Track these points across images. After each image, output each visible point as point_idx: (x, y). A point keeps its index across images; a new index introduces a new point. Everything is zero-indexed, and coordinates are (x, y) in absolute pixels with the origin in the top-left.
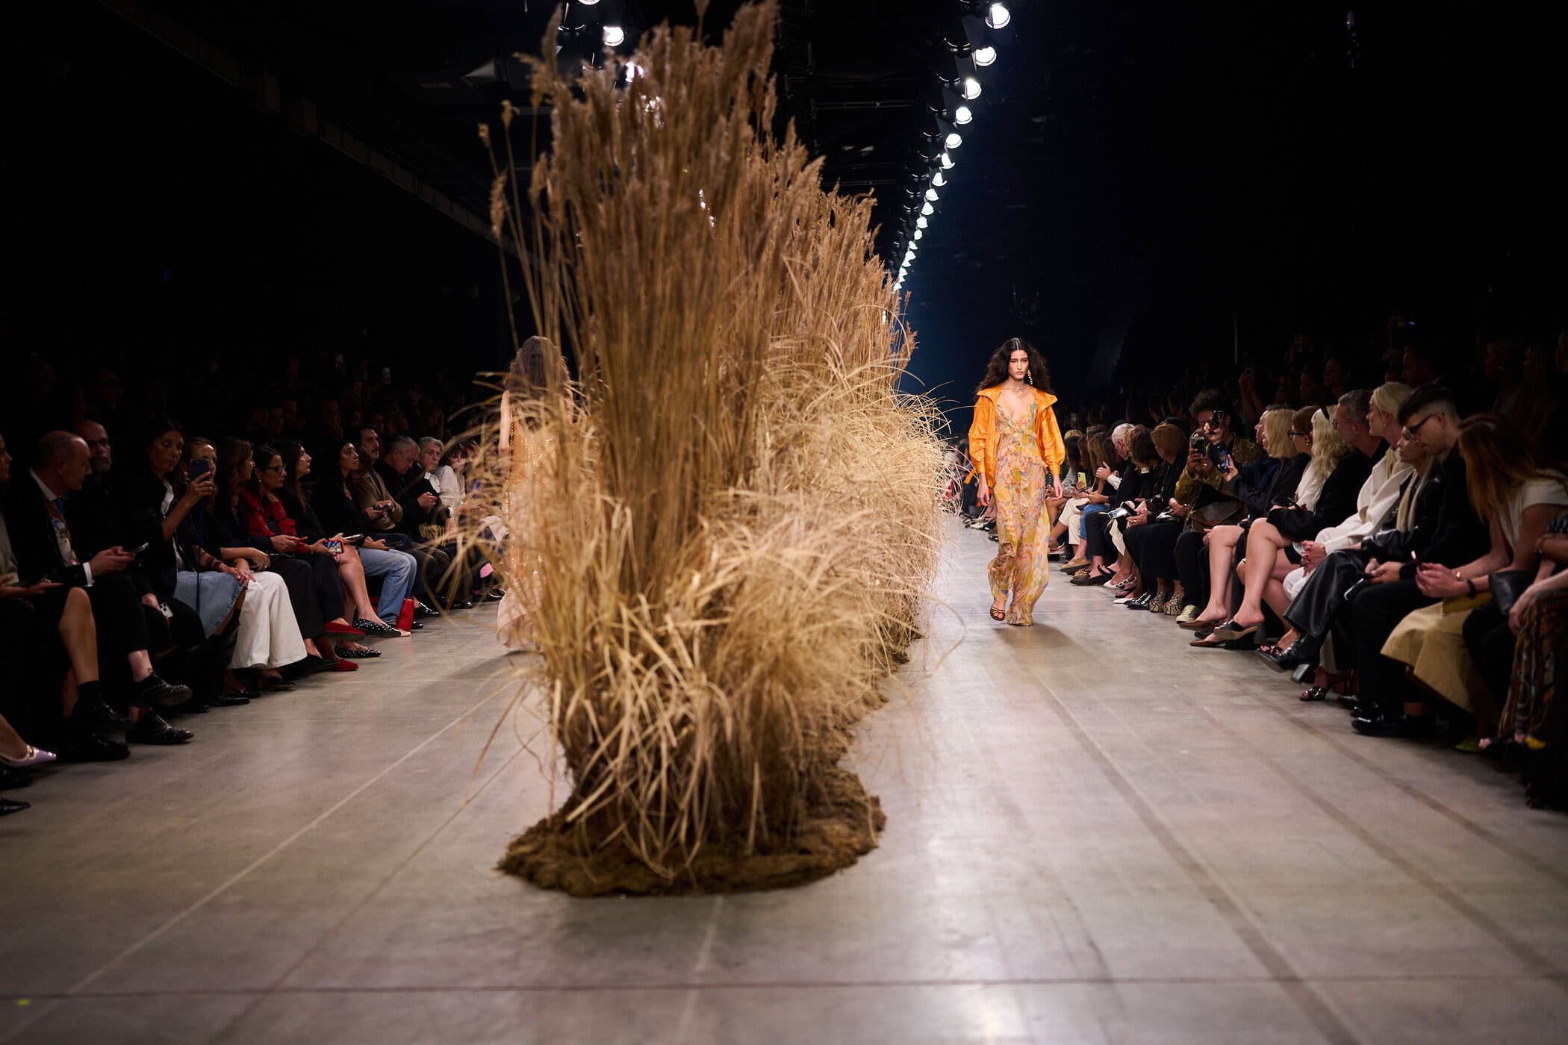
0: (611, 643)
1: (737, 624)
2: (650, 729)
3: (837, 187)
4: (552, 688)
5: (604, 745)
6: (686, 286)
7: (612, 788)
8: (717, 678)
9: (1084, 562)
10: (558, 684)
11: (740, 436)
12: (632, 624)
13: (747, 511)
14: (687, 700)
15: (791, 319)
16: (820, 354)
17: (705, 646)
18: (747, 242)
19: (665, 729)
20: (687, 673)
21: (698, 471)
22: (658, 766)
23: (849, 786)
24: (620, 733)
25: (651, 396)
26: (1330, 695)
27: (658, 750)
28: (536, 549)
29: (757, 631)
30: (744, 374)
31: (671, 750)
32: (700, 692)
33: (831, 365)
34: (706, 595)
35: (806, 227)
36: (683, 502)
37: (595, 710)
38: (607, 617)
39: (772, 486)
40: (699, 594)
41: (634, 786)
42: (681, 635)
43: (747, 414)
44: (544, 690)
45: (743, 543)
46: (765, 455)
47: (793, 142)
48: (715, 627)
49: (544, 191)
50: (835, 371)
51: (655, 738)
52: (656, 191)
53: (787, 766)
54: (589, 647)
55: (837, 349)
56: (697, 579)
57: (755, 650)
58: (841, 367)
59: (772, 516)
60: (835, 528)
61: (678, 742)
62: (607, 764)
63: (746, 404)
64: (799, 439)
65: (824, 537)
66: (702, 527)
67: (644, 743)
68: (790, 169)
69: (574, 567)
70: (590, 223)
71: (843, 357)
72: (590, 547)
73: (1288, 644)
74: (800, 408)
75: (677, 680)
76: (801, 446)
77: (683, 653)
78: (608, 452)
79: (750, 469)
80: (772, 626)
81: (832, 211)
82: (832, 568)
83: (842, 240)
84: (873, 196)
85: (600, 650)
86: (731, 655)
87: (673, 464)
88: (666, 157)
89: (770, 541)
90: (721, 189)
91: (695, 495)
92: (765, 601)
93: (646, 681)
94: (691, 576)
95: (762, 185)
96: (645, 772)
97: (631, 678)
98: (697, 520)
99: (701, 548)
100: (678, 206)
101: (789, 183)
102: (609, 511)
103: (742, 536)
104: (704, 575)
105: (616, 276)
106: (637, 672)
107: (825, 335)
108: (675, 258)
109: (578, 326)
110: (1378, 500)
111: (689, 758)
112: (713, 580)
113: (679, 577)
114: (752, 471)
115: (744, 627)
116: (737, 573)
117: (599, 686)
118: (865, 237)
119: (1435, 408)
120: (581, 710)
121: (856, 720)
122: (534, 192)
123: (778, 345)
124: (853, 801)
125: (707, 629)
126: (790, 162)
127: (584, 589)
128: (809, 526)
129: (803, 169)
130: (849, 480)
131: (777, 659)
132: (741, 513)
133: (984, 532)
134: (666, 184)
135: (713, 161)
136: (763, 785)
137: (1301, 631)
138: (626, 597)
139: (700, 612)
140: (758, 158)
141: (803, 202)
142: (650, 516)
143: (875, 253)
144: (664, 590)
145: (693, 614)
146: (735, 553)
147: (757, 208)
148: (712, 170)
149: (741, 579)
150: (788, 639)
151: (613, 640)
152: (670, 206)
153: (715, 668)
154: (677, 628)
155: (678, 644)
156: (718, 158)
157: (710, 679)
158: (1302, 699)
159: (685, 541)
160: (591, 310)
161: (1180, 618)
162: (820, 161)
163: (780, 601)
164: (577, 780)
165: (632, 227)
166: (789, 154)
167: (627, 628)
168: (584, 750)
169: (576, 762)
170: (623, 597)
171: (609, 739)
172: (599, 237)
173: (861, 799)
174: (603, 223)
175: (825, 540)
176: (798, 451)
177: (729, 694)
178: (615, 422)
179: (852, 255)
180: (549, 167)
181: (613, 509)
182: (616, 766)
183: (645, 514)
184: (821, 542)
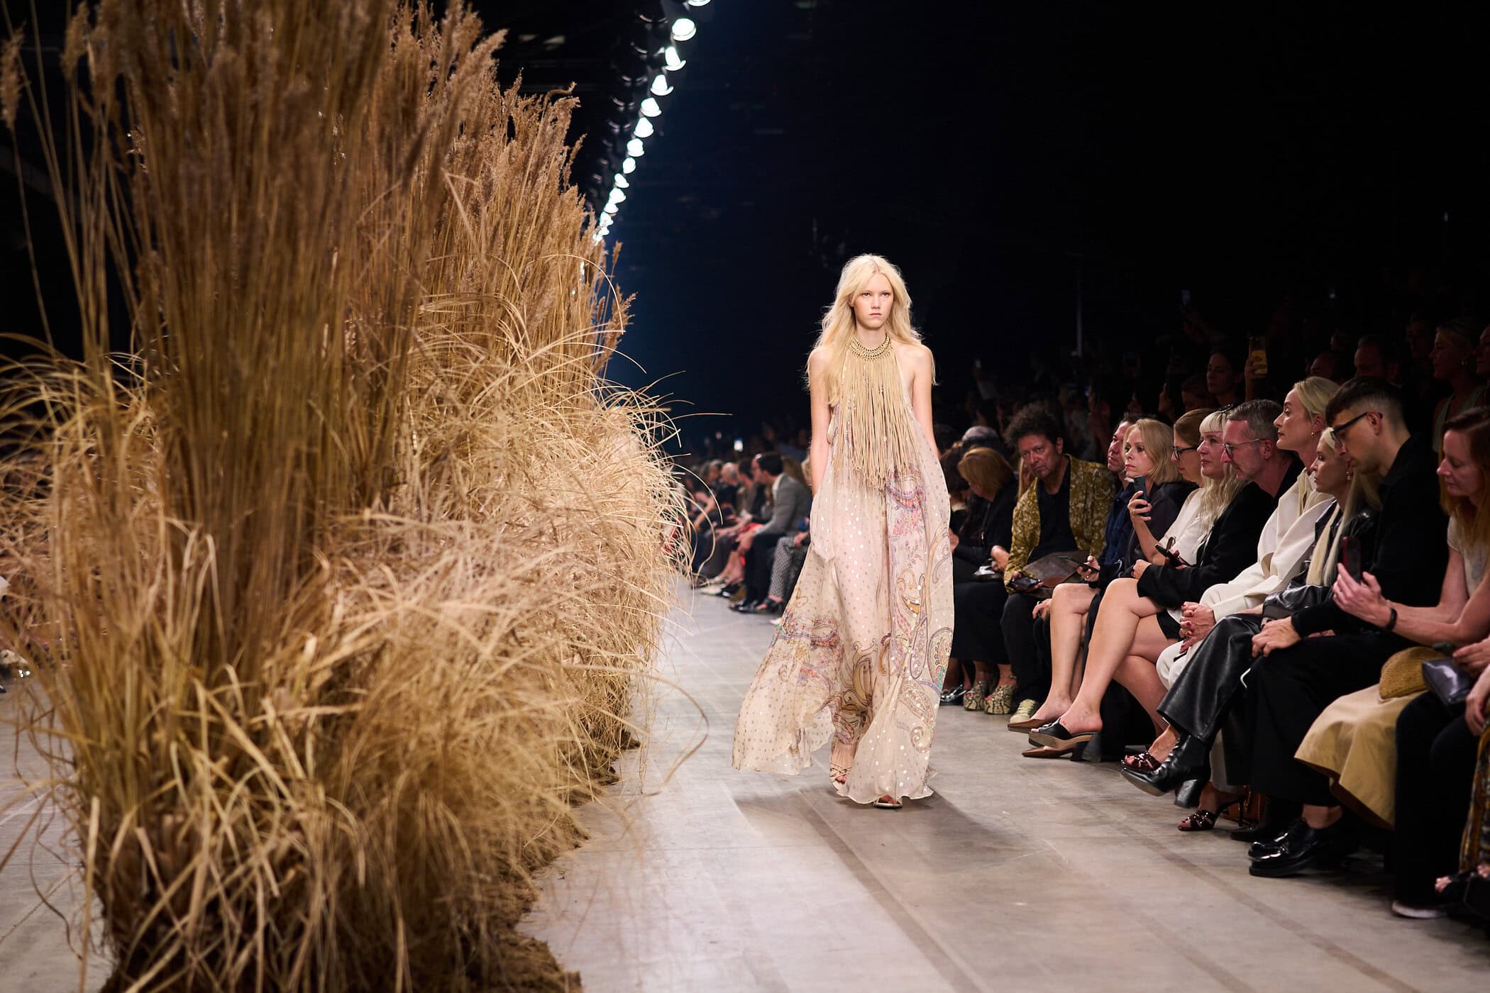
0: (178, 740)
1: (374, 712)
2: (239, 870)
3: (518, 81)
4: (86, 810)
5: (166, 896)
6: (302, 206)
7: (179, 961)
8: (343, 792)
10: (95, 804)
11: (377, 437)
12: (212, 711)
13: (387, 547)
14: (297, 826)
15: (450, 270)
16: (494, 320)
17: (321, 747)
18: (389, 149)
19: (262, 869)
20: (294, 784)
21: (315, 484)
22: (250, 925)
23: (535, 959)
24: (192, 876)
25: (246, 371)
26: (1220, 822)
27: (251, 903)
28: (64, 598)
29: (400, 725)
30: (384, 348)
31: (271, 902)
32: (316, 814)
33: (512, 341)
34: (325, 668)
35: (475, 135)
36: (291, 533)
37: (152, 843)
38: (173, 700)
39: (425, 512)
40: (314, 669)
41: (214, 959)
42: (287, 730)
43: (388, 404)
44: (74, 814)
45: (381, 592)
46: (413, 467)
47: (460, 7)
48: (339, 717)
49: (84, 59)
50: (516, 346)
51: (245, 883)
52: (258, 62)
53: (445, 925)
54: (144, 748)
55: (518, 315)
56: (311, 645)
57: (399, 751)
58: (524, 341)
59: (424, 555)
60: (519, 572)
61: (281, 890)
62: (171, 925)
63: (386, 389)
64: (464, 443)
65: (502, 586)
66: (320, 568)
67: (228, 892)
68: (456, 45)
69: (124, 626)
70: (155, 108)
71: (527, 327)
72: (149, 595)
73: (1164, 748)
74: (465, 397)
75: (281, 796)
76: (464, 455)
77: (291, 757)
78: (177, 451)
79: (390, 486)
80: (423, 717)
81: (511, 118)
82: (513, 632)
83: (528, 157)
84: (574, 94)
85: (162, 751)
86: (362, 760)
87: (277, 471)
88: (274, 14)
89: (423, 587)
90: (355, 67)
91: (309, 520)
92: (415, 679)
93: (233, 797)
94: (304, 639)
95: (413, 67)
96: (232, 935)
97: (209, 793)
98: (311, 555)
99: (318, 600)
100: (291, 86)
101: (453, 69)
102: (177, 543)
103: (380, 582)
104: (322, 639)
105: (196, 188)
106: (218, 784)
107: (501, 296)
108: (285, 163)
109: (133, 262)
110: (1286, 544)
111: (299, 914)
112: (336, 647)
113: (285, 643)
114: (393, 490)
115: (382, 719)
116: (373, 636)
117: (160, 806)
118: (558, 156)
119: (1372, 405)
120: (132, 844)
121: (548, 858)
122: (69, 59)
123: (432, 308)
124: (541, 979)
125: (325, 721)
126: (455, 35)
127: (139, 663)
128: (481, 569)
129: (473, 48)
130: (536, 505)
131: (432, 766)
132: (377, 551)
134: (274, 54)
135: (344, 23)
136: (410, 952)
137: (1182, 730)
138: (203, 672)
139: (316, 695)
140: (408, 28)
141: (473, 95)
142: (242, 551)
143: (572, 182)
144: (262, 663)
145: (305, 697)
146: (369, 605)
147: (406, 100)
148: (343, 35)
149: (376, 646)
150: (449, 736)
151: (182, 736)
152: (279, 88)
153: (338, 778)
154: (281, 718)
155: (282, 742)
156: (353, 18)
157: (327, 794)
158: (1183, 829)
159: (293, 590)
160: (154, 238)
161: (1014, 719)
162: (499, 37)
163: (437, 678)
164: (121, 954)
165: (221, 115)
166: (454, 23)
167: (204, 716)
168: (135, 904)
169: (122, 924)
170: (198, 671)
171: (174, 887)
172: (169, 131)
173: (555, 976)
174: (175, 111)
175: (503, 591)
176: (461, 462)
177: (361, 815)
178: (190, 408)
179: (542, 179)
180: (92, 21)
181: (186, 538)
182: (184, 926)
183: (234, 546)
184: (498, 592)
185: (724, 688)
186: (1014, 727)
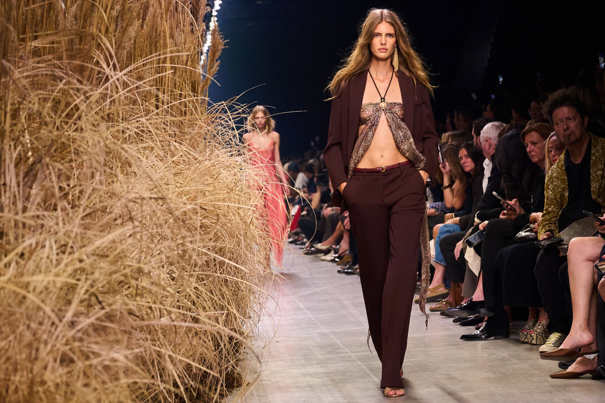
9: (442, 290)
16: (89, 51)
33: (104, 65)
50: (107, 71)
55: (108, 45)
58: (114, 66)
71: (116, 54)
89: (13, 264)
107: (95, 30)
133: (335, 264)
161: (544, 348)
184: (78, 265)
185: (323, 335)
186: (544, 355)
